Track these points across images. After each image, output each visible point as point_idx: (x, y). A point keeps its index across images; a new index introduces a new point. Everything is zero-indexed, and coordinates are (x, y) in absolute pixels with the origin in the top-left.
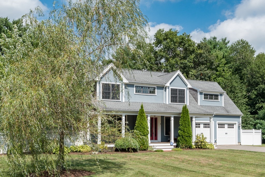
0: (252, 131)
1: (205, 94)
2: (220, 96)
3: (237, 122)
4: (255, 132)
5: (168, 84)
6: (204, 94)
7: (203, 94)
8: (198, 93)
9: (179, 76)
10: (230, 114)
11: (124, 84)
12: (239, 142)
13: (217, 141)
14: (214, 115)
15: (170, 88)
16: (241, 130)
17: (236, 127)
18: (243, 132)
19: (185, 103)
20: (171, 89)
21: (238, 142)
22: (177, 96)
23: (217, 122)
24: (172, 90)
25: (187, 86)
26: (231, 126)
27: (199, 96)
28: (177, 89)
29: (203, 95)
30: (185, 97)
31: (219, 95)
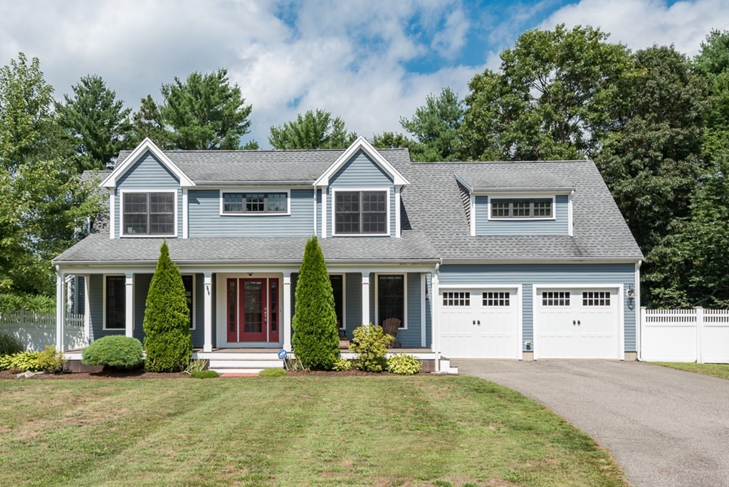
0: (694, 315)
1: (494, 202)
2: (557, 202)
3: (621, 286)
4: (706, 319)
5: (323, 181)
6: (492, 201)
7: (489, 200)
8: (472, 199)
9: (365, 154)
10: (586, 259)
11: (186, 191)
12: (630, 350)
13: (535, 348)
14: (438, 265)
15: (334, 190)
16: (642, 313)
17: (618, 301)
18: (648, 319)
19: (386, 233)
20: (337, 193)
21: (625, 352)
22: (359, 214)
23: (535, 286)
24: (339, 196)
25: (392, 181)
26: (597, 298)
27: (473, 208)
28: (358, 192)
29: (489, 205)
30: (385, 214)
31: (554, 200)
